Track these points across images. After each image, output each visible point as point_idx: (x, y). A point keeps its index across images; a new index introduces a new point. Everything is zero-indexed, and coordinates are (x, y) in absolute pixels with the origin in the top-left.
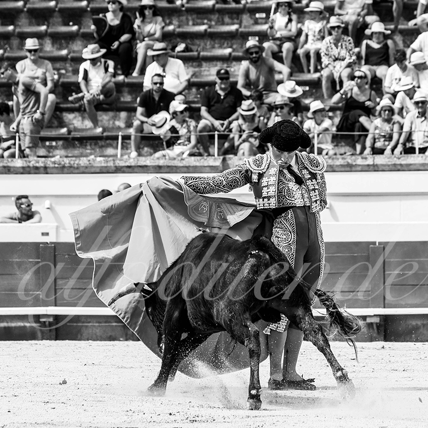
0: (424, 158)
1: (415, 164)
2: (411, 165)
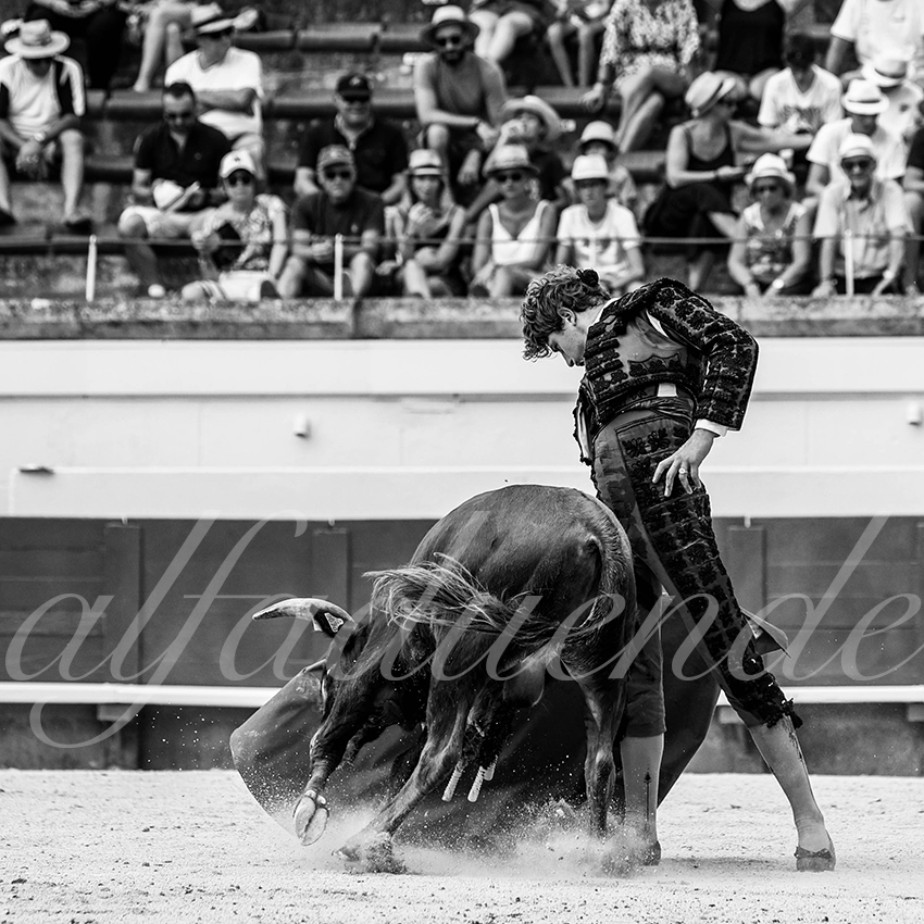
0: (867, 304)
1: (843, 321)
2: (833, 322)
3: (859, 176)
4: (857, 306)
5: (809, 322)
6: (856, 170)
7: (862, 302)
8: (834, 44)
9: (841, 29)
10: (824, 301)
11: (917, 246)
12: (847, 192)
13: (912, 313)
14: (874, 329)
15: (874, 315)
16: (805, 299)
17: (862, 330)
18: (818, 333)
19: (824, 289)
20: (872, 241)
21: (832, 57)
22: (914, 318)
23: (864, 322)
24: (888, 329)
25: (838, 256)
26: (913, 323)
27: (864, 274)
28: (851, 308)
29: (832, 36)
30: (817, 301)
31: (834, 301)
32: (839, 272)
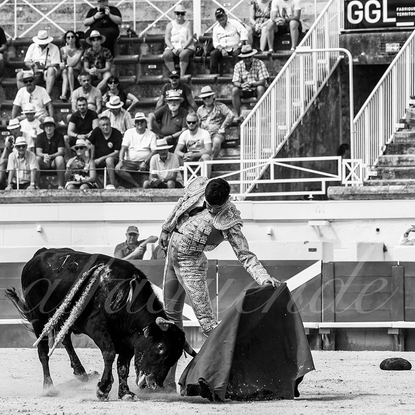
3: (22, 150)
4: (20, 193)
5: (4, 198)
6: (21, 148)
7: (22, 192)
8: (14, 107)
9: (16, 102)
10: (9, 191)
11: (39, 173)
12: (17, 155)
13: (38, 196)
14: (26, 201)
15: (26, 196)
16: (3, 191)
17: (22, 201)
18: (7, 202)
19: (9, 187)
20: (25, 172)
21: (14, 111)
22: (39, 197)
23: (23, 198)
24: (30, 201)
25: (14, 176)
26: (39, 198)
27: (22, 183)
28: (18, 194)
29: (13, 105)
30: (7, 191)
31: (13, 191)
32: (14, 182)
